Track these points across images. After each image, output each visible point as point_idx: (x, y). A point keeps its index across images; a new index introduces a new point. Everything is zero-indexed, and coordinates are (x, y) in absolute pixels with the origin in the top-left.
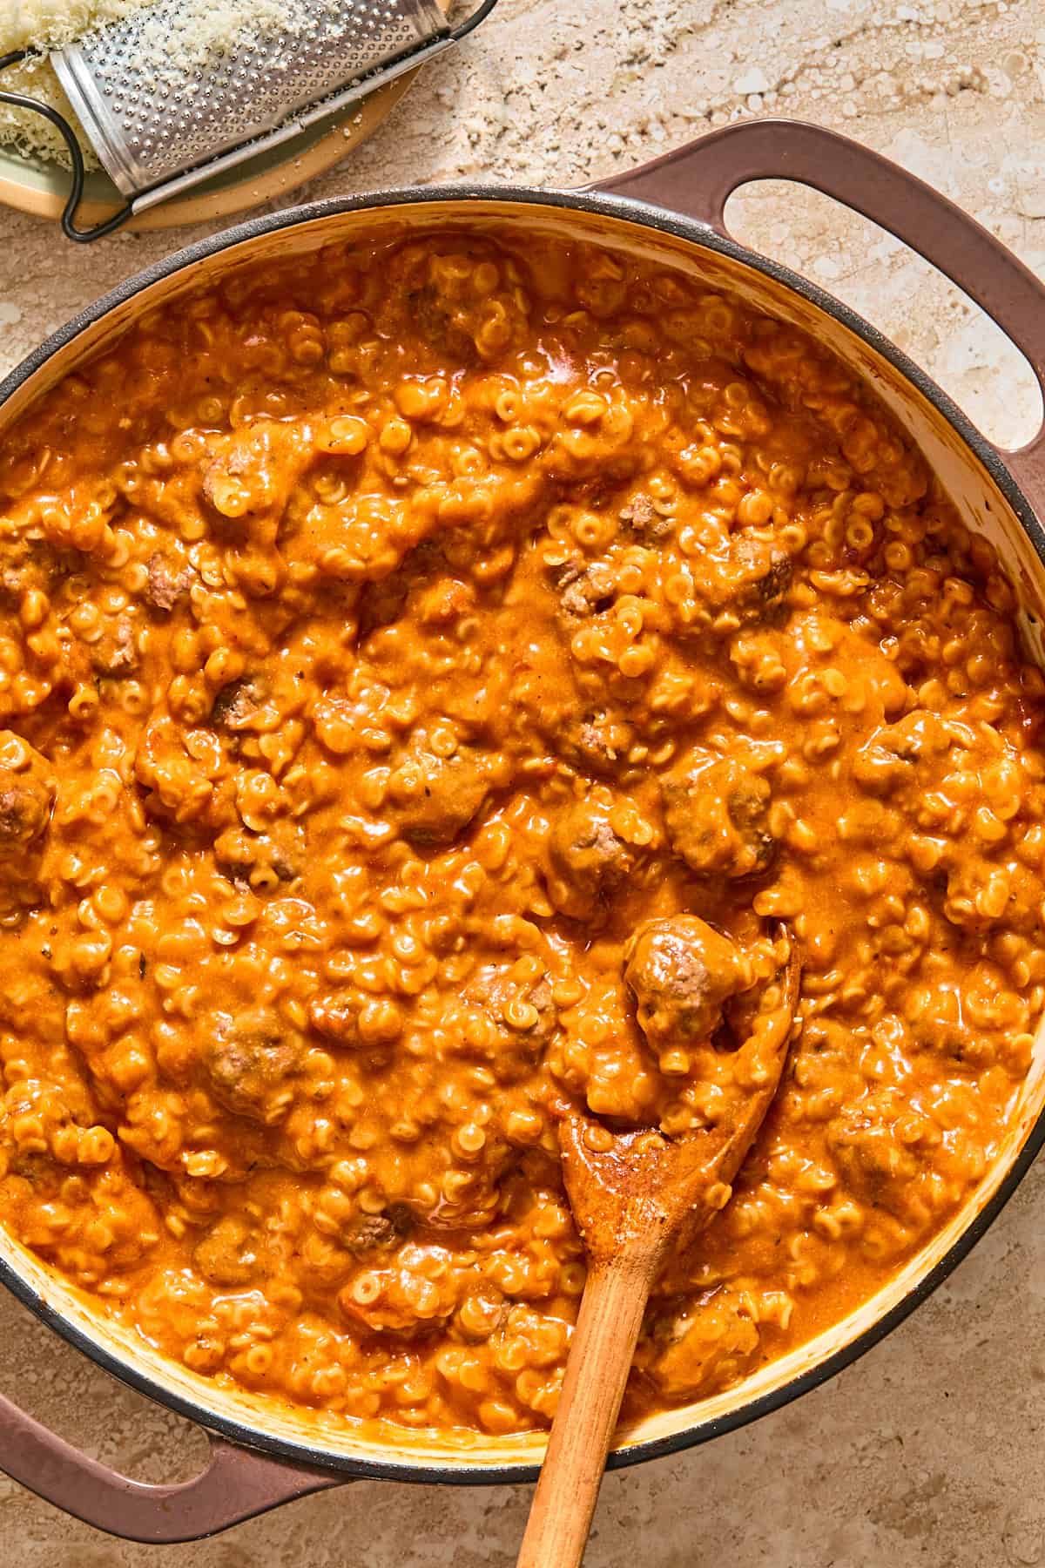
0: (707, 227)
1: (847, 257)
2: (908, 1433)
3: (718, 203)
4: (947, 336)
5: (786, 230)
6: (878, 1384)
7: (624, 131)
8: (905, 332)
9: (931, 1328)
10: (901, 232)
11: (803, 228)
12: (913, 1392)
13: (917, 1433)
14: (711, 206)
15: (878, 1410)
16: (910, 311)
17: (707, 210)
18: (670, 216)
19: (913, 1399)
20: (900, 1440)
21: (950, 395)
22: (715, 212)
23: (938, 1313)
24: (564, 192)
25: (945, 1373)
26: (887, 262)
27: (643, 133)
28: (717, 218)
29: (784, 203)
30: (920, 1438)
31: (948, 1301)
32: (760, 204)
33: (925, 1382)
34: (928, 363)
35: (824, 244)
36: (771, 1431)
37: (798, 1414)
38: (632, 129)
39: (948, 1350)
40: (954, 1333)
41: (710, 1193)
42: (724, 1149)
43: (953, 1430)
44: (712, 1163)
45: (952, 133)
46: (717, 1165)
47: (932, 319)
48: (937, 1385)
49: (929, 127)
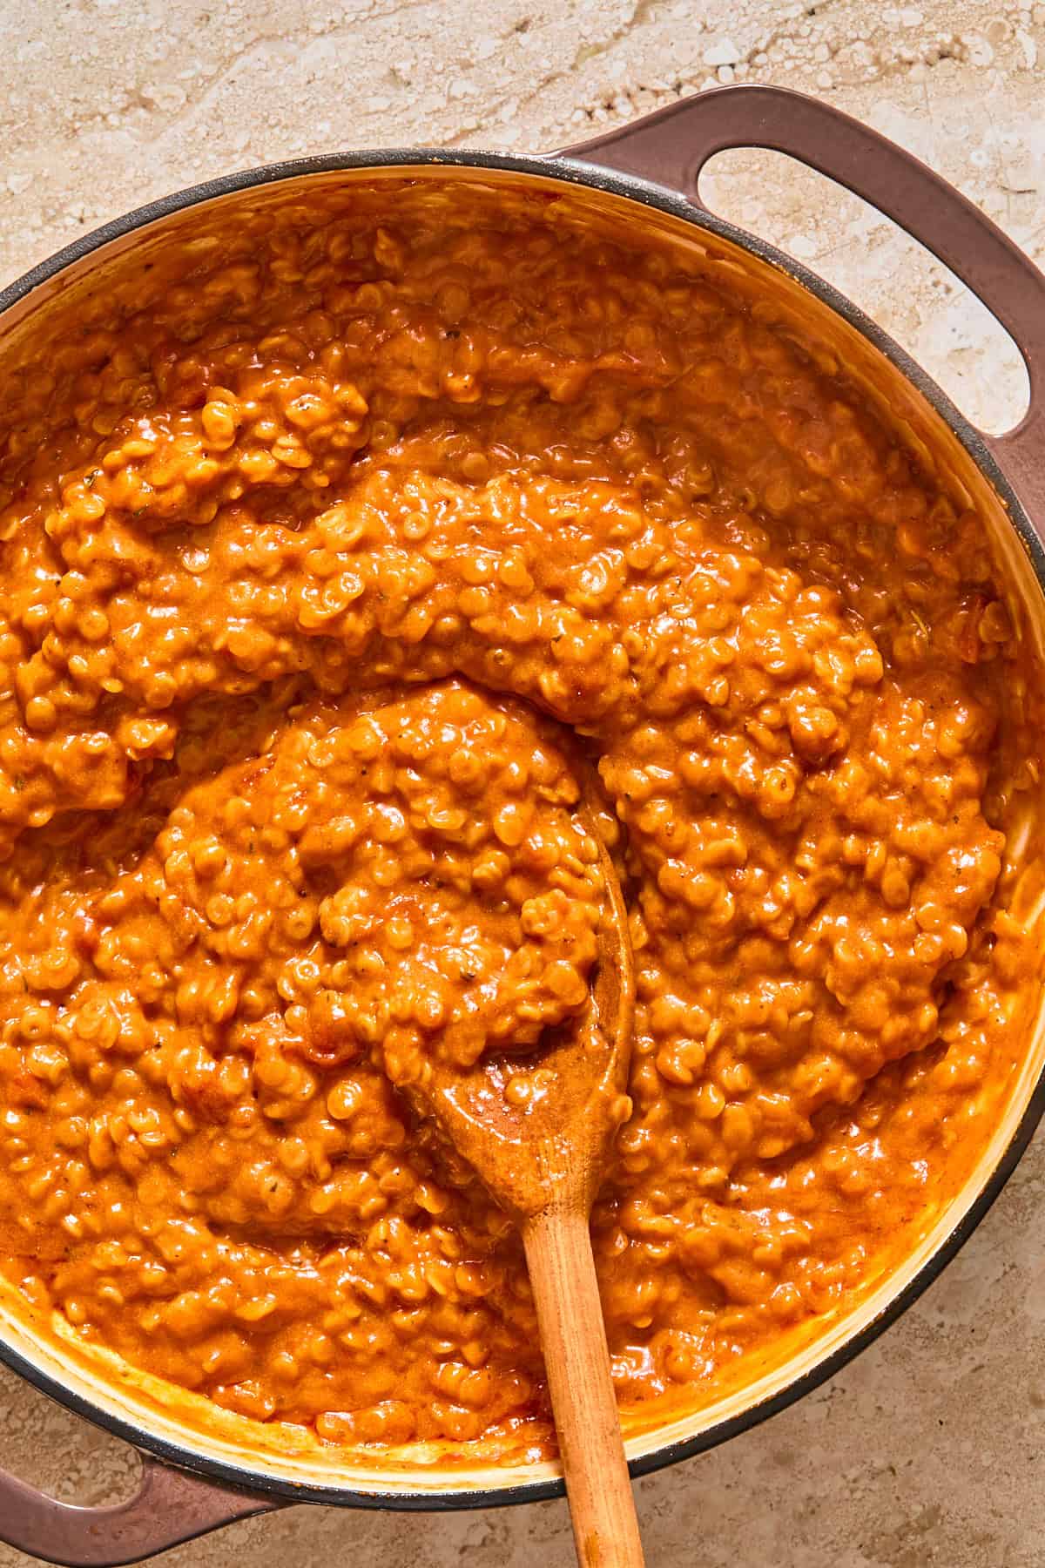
0: (681, 197)
1: (823, 235)
2: (900, 1463)
3: (692, 171)
4: (930, 316)
5: (760, 207)
6: (869, 1413)
7: (589, 106)
8: (885, 312)
9: (922, 1354)
10: (883, 204)
11: (777, 205)
12: (906, 1421)
13: (910, 1463)
14: (685, 175)
15: (869, 1441)
16: (892, 290)
17: (680, 178)
18: (642, 184)
19: (906, 1427)
20: (892, 1470)
21: (934, 376)
22: (689, 182)
23: (931, 1338)
24: (531, 158)
25: (938, 1401)
26: (865, 239)
27: (609, 107)
28: (691, 187)
29: (757, 179)
30: (913, 1467)
31: (941, 1325)
32: (733, 181)
33: (918, 1410)
34: (910, 344)
35: (798, 221)
36: (758, 1463)
37: (785, 1445)
38: (597, 104)
39: (941, 1376)
40: (947, 1359)
41: (616, 1109)
42: (612, 1062)
43: (948, 1459)
44: (606, 1080)
45: (931, 104)
46: (612, 1080)
47: (913, 299)
48: (931, 1413)
49: (908, 98)
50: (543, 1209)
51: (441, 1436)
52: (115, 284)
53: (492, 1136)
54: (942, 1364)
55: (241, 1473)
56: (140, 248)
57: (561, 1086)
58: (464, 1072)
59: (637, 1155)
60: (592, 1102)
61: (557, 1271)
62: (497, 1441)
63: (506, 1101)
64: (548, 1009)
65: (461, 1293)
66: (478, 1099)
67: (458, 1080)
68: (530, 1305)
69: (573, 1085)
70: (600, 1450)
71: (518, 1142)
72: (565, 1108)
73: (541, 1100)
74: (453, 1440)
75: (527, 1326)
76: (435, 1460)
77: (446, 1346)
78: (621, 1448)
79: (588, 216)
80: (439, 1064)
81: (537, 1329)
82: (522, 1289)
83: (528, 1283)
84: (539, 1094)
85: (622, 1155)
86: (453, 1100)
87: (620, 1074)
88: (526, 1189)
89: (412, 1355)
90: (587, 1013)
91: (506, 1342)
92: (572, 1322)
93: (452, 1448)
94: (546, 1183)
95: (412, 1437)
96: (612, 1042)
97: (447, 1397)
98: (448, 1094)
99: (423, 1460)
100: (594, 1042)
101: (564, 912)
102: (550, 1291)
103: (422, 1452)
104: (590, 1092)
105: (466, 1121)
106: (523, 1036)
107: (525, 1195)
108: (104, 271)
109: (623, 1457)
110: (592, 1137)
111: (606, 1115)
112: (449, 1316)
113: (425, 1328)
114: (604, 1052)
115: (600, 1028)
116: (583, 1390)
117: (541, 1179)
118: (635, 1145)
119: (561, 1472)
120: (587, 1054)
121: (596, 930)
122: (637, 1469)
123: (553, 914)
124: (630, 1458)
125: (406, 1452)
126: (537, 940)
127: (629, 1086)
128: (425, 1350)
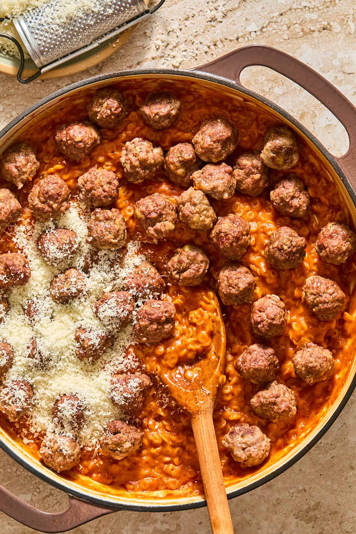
0: (234, 82)
1: (285, 87)
2: (307, 488)
3: (238, 74)
4: (319, 114)
5: (264, 78)
6: (297, 471)
7: (209, 44)
8: (304, 113)
9: (315, 452)
11: (270, 78)
12: (309, 474)
13: (310, 488)
14: (235, 75)
15: (297, 480)
18: (221, 78)
19: (309, 476)
20: (305, 490)
22: (237, 77)
25: (320, 467)
27: (215, 45)
28: (237, 79)
30: (312, 489)
31: (321, 443)
33: (313, 470)
35: (276, 83)
38: (211, 44)
39: (321, 459)
40: (323, 454)
41: (220, 380)
42: (219, 364)
43: (323, 486)
44: (217, 370)
45: (320, 45)
46: (219, 370)
47: (314, 108)
48: (317, 472)
49: (313, 43)
50: (198, 412)
51: (167, 488)
52: (51, 115)
53: (180, 389)
54: (321, 456)
55: (102, 501)
56: (59, 103)
57: (203, 372)
58: (171, 369)
59: (228, 395)
60: (213, 377)
61: (202, 432)
62: (185, 489)
63: (185, 378)
64: (198, 347)
65: (173, 441)
66: (176, 378)
67: (169, 372)
68: (194, 444)
69: (207, 372)
70: (218, 491)
71: (188, 391)
72: (204, 380)
73: (196, 377)
74: (171, 489)
75: (194, 451)
76: (165, 496)
77: (167, 459)
78: (225, 490)
79: (204, 89)
80: (163, 366)
81: (196, 452)
82: (192, 439)
83: (193, 436)
84: (196, 375)
85: (223, 394)
86: (167, 378)
87: (222, 368)
88: (192, 406)
89: (157, 462)
90: (211, 348)
91: (187, 457)
92: (208, 449)
93: (170, 492)
94: (199, 404)
95: (157, 489)
96: (219, 358)
97: (168, 475)
98: (166, 376)
99: (161, 496)
100: (213, 358)
101: (202, 315)
102: (200, 439)
103: (160, 493)
104: (212, 374)
105: (172, 385)
106: (190, 355)
107: (191, 408)
108: (47, 111)
109: (225, 493)
110: (213, 389)
111: (217, 382)
112: (169, 449)
113: (161, 453)
114: (216, 361)
115: (215, 353)
116: (211, 471)
117: (197, 403)
118: (227, 391)
119: (205, 498)
120: (211, 362)
121: (213, 322)
122: (230, 497)
123: (199, 316)
124: (228, 493)
125: (155, 493)
126: (194, 325)
127: (224, 372)
128: (160, 460)
